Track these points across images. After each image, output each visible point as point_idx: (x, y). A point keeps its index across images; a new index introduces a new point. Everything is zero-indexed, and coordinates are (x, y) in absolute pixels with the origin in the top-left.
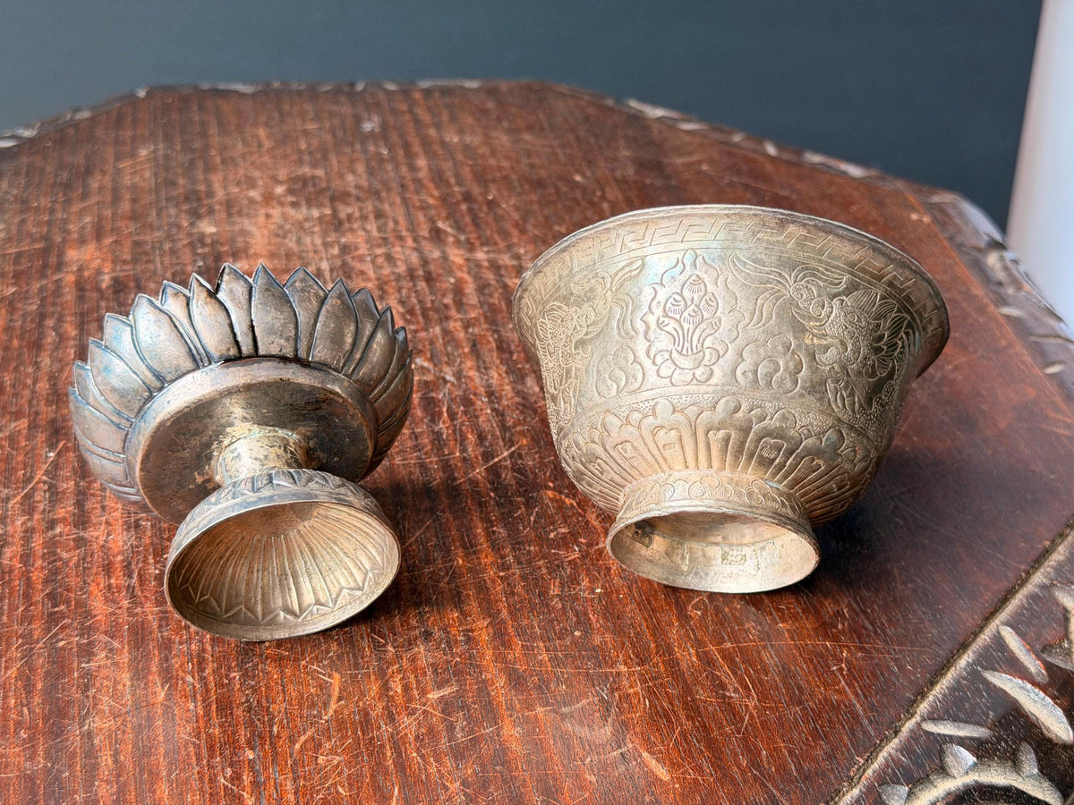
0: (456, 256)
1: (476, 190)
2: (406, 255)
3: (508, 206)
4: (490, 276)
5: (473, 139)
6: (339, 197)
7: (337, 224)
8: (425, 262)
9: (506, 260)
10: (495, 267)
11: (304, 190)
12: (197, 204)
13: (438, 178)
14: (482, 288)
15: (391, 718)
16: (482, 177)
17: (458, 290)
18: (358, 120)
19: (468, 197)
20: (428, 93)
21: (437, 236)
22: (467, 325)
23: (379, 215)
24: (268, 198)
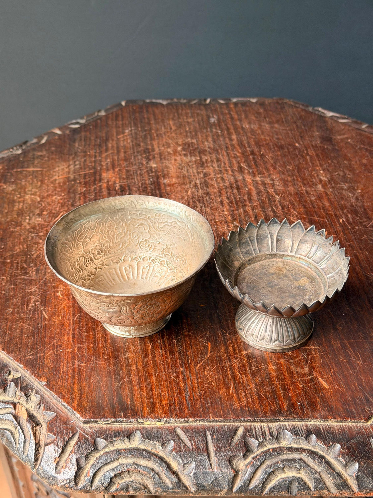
0: (249, 179)
1: (256, 150)
2: (229, 178)
3: (269, 157)
4: (261, 188)
5: (254, 127)
6: (202, 152)
7: (202, 164)
8: (236, 181)
9: (268, 181)
10: (264, 184)
11: (189, 149)
12: (148, 154)
13: (241, 144)
14: (259, 193)
15: (229, 360)
16: (258, 144)
17: (249, 194)
18: (209, 117)
19: (253, 153)
20: (236, 104)
21: (241, 169)
22: (253, 208)
23: (218, 160)
24: (175, 152)
